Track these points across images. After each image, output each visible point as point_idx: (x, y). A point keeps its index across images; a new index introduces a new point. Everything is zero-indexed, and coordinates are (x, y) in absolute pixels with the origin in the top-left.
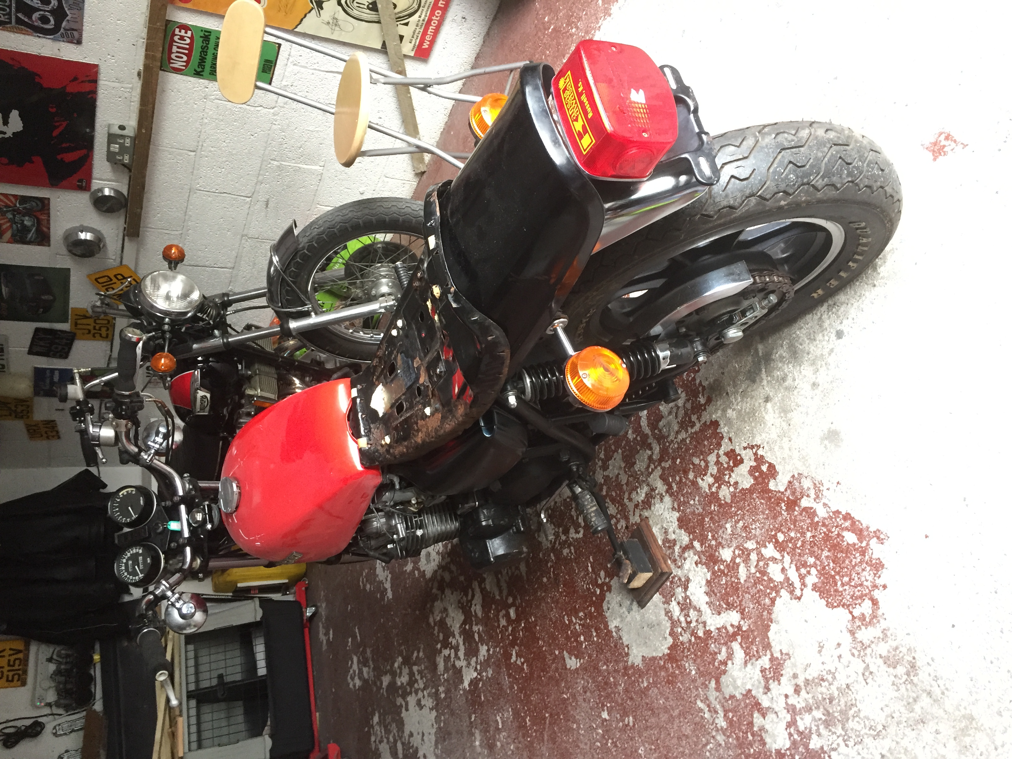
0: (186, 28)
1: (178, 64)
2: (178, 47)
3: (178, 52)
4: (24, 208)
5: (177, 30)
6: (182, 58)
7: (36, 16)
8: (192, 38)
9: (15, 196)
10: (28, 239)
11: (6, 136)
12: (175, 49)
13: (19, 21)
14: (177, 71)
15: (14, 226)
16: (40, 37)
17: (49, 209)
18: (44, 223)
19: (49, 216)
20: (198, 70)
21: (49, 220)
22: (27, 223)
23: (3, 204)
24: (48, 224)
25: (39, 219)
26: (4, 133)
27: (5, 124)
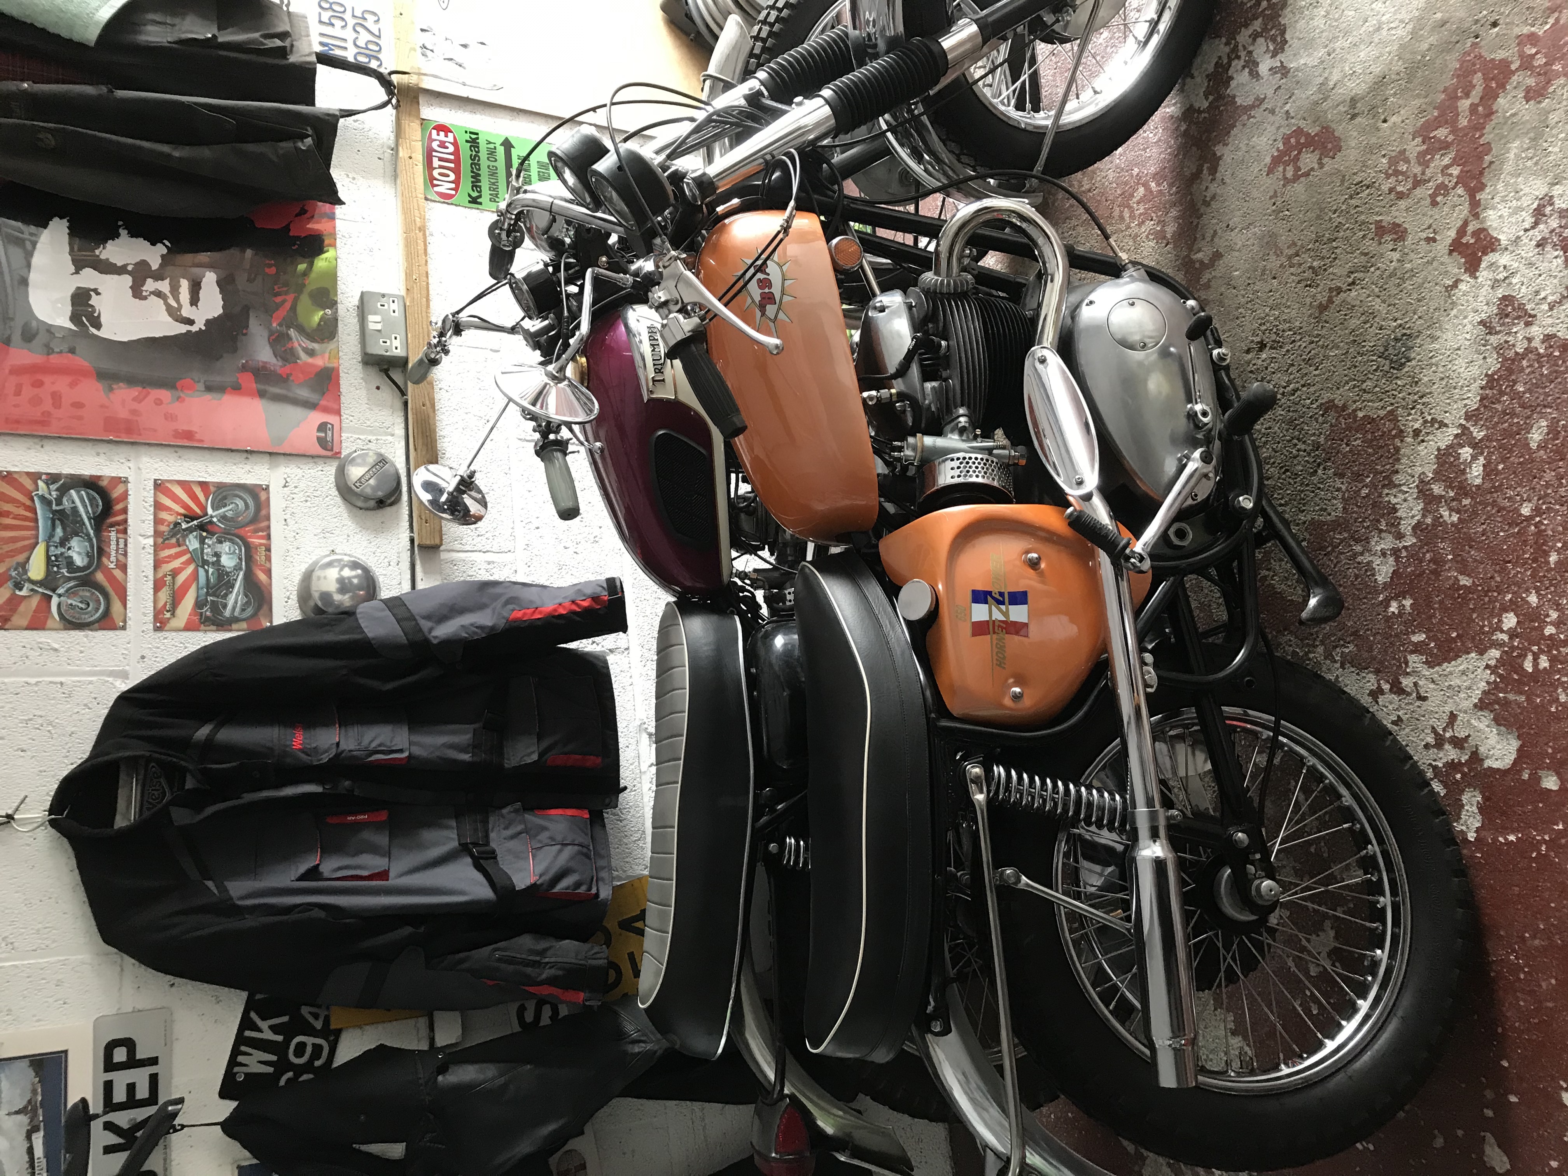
0: (444, 128)
1: (444, 188)
2: (441, 159)
3: (441, 167)
4: (223, 518)
5: (434, 132)
6: (448, 176)
8: (455, 144)
9: (204, 485)
10: (227, 613)
11: (194, 328)
12: (436, 163)
14: (446, 198)
15: (201, 571)
17: (268, 518)
18: (260, 557)
19: (269, 537)
20: (475, 194)
21: (268, 549)
22: (228, 562)
23: (182, 511)
24: (269, 559)
25: (249, 550)
26: (191, 322)
27: (194, 301)
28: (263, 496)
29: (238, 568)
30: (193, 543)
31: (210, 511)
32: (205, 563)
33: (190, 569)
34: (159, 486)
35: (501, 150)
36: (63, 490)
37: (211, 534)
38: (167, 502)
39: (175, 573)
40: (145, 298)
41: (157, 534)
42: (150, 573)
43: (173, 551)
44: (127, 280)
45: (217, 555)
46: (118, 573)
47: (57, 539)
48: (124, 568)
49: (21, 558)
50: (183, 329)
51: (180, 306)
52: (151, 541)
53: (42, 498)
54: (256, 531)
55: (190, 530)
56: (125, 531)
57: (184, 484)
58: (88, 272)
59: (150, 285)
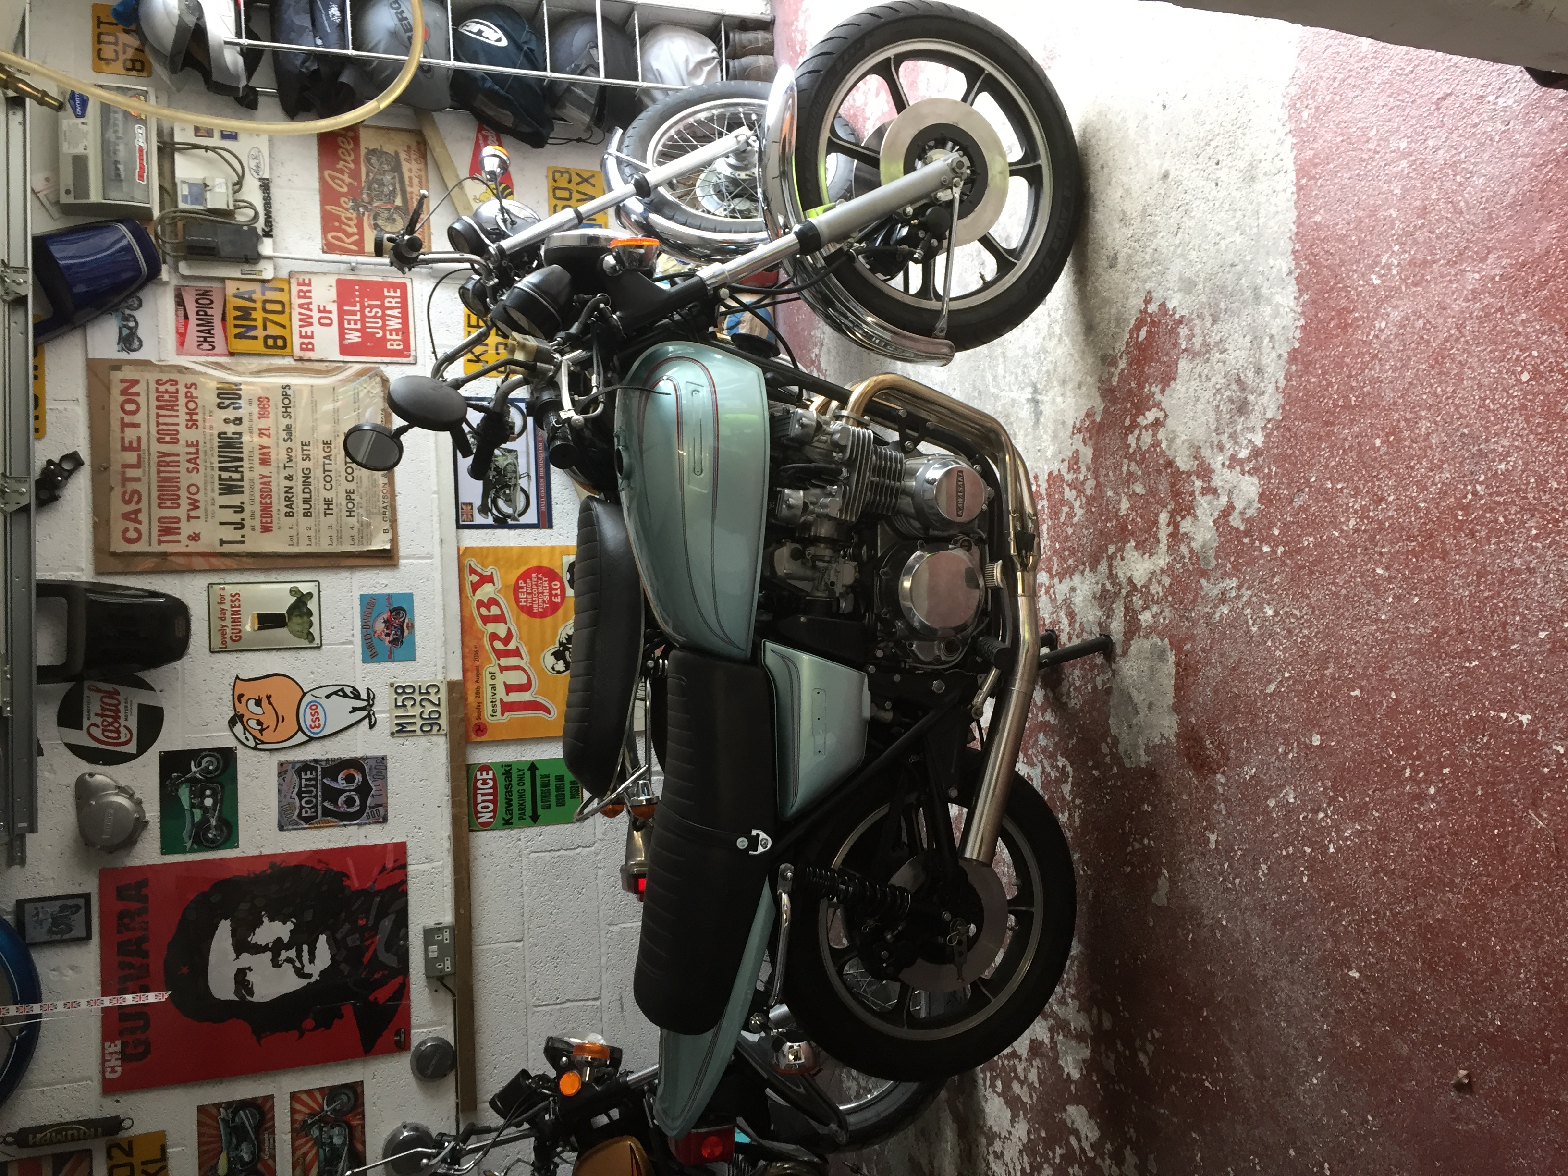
0: (485, 768)
1: (485, 818)
2: (483, 795)
3: (483, 801)
4: (333, 1111)
5: (479, 773)
6: (488, 807)
7: (342, 799)
8: (494, 779)
9: (321, 1090)
11: (312, 980)
12: (480, 798)
13: (327, 812)
14: (486, 826)
16: (345, 826)
17: (363, 1105)
18: (358, 1134)
19: (363, 1118)
20: (507, 818)
21: (363, 1127)
22: (337, 1141)
23: (307, 1111)
24: (363, 1133)
25: (351, 1129)
26: (310, 976)
27: (312, 960)
28: (359, 1091)
29: (344, 1143)
30: (315, 1133)
31: (325, 1107)
32: (324, 1144)
33: (314, 1151)
34: (294, 1096)
35: (528, 775)
36: (235, 1113)
37: (326, 1123)
38: (298, 1107)
39: (305, 1155)
40: (280, 966)
41: (293, 1130)
42: (289, 1157)
43: (304, 1140)
44: (269, 955)
45: (331, 1138)
46: (270, 1162)
47: (233, 1145)
48: (273, 1157)
49: (214, 1162)
50: (304, 982)
51: (303, 966)
52: (289, 1135)
53: (223, 1120)
54: (355, 1116)
55: (313, 1124)
56: (273, 1133)
57: (309, 1092)
58: (245, 956)
59: (284, 955)
